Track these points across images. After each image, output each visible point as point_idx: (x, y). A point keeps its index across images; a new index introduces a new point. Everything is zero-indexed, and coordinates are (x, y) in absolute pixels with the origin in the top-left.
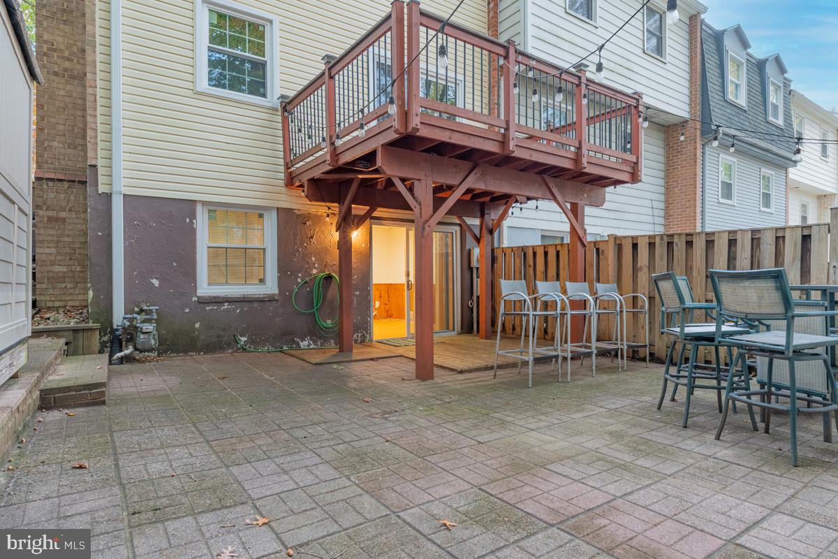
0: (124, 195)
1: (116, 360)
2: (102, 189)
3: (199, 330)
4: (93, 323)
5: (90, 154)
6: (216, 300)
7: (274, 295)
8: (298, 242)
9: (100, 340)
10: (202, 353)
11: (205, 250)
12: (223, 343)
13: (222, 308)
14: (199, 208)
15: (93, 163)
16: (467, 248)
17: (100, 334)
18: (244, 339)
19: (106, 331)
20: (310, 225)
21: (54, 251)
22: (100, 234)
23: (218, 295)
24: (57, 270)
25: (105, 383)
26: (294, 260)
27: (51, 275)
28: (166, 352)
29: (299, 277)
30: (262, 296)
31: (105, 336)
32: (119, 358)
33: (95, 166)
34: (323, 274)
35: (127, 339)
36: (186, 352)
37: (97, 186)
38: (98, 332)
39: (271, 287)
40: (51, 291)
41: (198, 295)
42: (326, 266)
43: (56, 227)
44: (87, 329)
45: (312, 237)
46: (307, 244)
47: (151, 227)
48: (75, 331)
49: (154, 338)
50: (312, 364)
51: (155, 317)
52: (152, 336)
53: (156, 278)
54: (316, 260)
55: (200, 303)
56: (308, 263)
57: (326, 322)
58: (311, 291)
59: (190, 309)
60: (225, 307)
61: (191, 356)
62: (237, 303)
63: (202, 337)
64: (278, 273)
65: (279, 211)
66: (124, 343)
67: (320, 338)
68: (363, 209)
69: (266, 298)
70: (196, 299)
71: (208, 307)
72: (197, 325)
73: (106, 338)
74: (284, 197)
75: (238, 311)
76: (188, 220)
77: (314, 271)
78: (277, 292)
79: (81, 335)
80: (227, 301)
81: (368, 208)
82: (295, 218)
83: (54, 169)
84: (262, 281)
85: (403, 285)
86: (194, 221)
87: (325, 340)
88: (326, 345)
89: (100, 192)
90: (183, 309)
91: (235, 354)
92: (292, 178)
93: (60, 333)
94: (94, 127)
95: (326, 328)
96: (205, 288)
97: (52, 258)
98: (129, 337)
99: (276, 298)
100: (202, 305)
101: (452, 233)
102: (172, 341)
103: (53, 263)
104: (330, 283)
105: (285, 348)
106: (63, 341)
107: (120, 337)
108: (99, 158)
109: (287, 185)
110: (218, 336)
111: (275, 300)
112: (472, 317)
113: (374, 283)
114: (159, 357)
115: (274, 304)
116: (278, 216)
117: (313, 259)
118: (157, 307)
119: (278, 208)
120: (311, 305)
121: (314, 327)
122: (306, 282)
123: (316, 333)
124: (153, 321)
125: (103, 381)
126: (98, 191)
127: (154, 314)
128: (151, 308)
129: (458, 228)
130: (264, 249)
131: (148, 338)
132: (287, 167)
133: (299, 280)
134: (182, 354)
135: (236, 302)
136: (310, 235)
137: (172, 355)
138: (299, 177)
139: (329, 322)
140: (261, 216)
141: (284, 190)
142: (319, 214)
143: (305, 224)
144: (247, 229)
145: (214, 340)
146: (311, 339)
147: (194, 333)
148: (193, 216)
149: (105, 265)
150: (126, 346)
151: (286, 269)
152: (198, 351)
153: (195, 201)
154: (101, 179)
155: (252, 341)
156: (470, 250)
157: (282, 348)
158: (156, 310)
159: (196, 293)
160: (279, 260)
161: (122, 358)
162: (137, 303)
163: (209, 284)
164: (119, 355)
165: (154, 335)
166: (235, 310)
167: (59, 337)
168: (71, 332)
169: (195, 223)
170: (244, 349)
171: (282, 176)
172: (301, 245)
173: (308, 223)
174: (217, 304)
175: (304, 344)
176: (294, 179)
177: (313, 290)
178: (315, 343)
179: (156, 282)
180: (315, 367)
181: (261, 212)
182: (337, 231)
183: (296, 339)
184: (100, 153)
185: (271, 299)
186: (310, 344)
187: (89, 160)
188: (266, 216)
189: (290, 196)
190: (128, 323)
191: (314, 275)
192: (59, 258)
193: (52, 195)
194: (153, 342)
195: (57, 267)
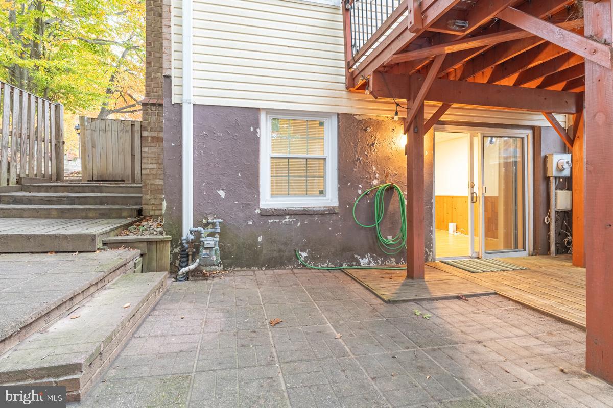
0: (194, 105)
1: (181, 275)
2: (175, 99)
3: (261, 245)
4: (166, 234)
5: (165, 65)
6: (278, 213)
7: (334, 207)
8: (359, 150)
9: (171, 251)
10: (264, 268)
11: (269, 160)
12: (284, 258)
13: (283, 222)
14: (263, 116)
15: (167, 74)
16: (543, 154)
17: (172, 246)
18: (304, 254)
19: (178, 243)
20: (370, 132)
21: (155, 166)
22: (173, 144)
23: (279, 207)
24: (157, 183)
25: (80, 364)
26: (355, 170)
27: (153, 187)
28: (230, 265)
29: (360, 188)
30: (322, 209)
31: (176, 248)
32: (184, 274)
33: (168, 77)
34: (385, 185)
35: (193, 252)
36: (249, 266)
37: (171, 97)
38: (169, 244)
39: (331, 199)
40: (153, 202)
41: (261, 207)
42: (387, 176)
43: (157, 146)
44: (160, 241)
45: (373, 145)
46: (368, 153)
47: (219, 136)
48: (150, 242)
49: (216, 254)
50: (383, 300)
51: (219, 231)
52: (214, 252)
53: (222, 189)
54: (377, 169)
55: (262, 215)
56: (369, 173)
57: (387, 238)
58: (372, 204)
59: (254, 222)
60: (287, 220)
61: (254, 271)
62: (298, 216)
63: (264, 252)
64: (339, 183)
65: (340, 117)
66: (190, 256)
67: (380, 256)
68: (435, 106)
69: (327, 211)
70: (259, 211)
71: (271, 220)
72: (260, 239)
73: (177, 250)
74: (345, 102)
75: (299, 225)
76: (252, 129)
77: (375, 182)
78: (337, 205)
79: (154, 247)
80: (288, 214)
81: (440, 104)
82: (355, 124)
83: (158, 96)
84: (322, 192)
85: (467, 197)
86: (258, 130)
87: (386, 257)
88: (386, 262)
89: (173, 103)
90: (246, 221)
91: (295, 271)
92: (354, 79)
93: (136, 245)
94: (168, 38)
95: (387, 245)
96: (268, 200)
97: (154, 172)
98: (194, 250)
99: (337, 211)
100: (264, 218)
101: (522, 138)
102: (237, 255)
103: (155, 177)
104: (392, 196)
105: (345, 266)
106: (139, 252)
107: (187, 251)
108: (172, 68)
109: (347, 88)
110: (280, 251)
111: (336, 214)
112: (549, 236)
113: (436, 194)
114: (224, 271)
115: (334, 217)
116: (338, 123)
117: (374, 168)
118: (220, 220)
119: (338, 114)
120: (371, 219)
121: (374, 243)
122: (366, 194)
123: (377, 250)
124: (217, 235)
125: (79, 362)
126: (171, 102)
127: (218, 227)
128: (215, 221)
129: (530, 132)
130: (325, 159)
131: (210, 254)
132: (349, 66)
133: (360, 192)
134: (245, 269)
135: (296, 214)
136: (371, 143)
137: (236, 269)
138: (363, 74)
139: (390, 238)
140: (322, 124)
141: (344, 94)
142: (380, 119)
143: (366, 130)
144: (308, 138)
145: (275, 254)
146: (371, 256)
147: (257, 247)
148: (257, 124)
149: (177, 177)
150: (192, 261)
151: (345, 179)
152: (261, 266)
153: (259, 109)
154: (174, 89)
155: (312, 257)
156: (546, 157)
157: (342, 265)
158: (219, 223)
159: (259, 205)
160: (339, 170)
161: (187, 273)
162: (205, 215)
163: (272, 196)
164: (184, 270)
165: (216, 250)
166: (296, 223)
167: (134, 248)
168: (146, 243)
169: (258, 131)
170: (304, 266)
171: (343, 79)
172: (362, 153)
173: (369, 129)
174: (280, 217)
175: (364, 262)
176: (356, 79)
177: (374, 203)
178: (375, 261)
179: (222, 194)
180: (389, 307)
181: (321, 119)
182: (405, 133)
183: (355, 256)
184: (174, 64)
185: (331, 212)
186: (371, 262)
187: (164, 71)
188: (326, 124)
189: (351, 100)
190: (192, 237)
191: (375, 186)
192: (159, 172)
193: (154, 118)
194: (215, 258)
195: (158, 180)
